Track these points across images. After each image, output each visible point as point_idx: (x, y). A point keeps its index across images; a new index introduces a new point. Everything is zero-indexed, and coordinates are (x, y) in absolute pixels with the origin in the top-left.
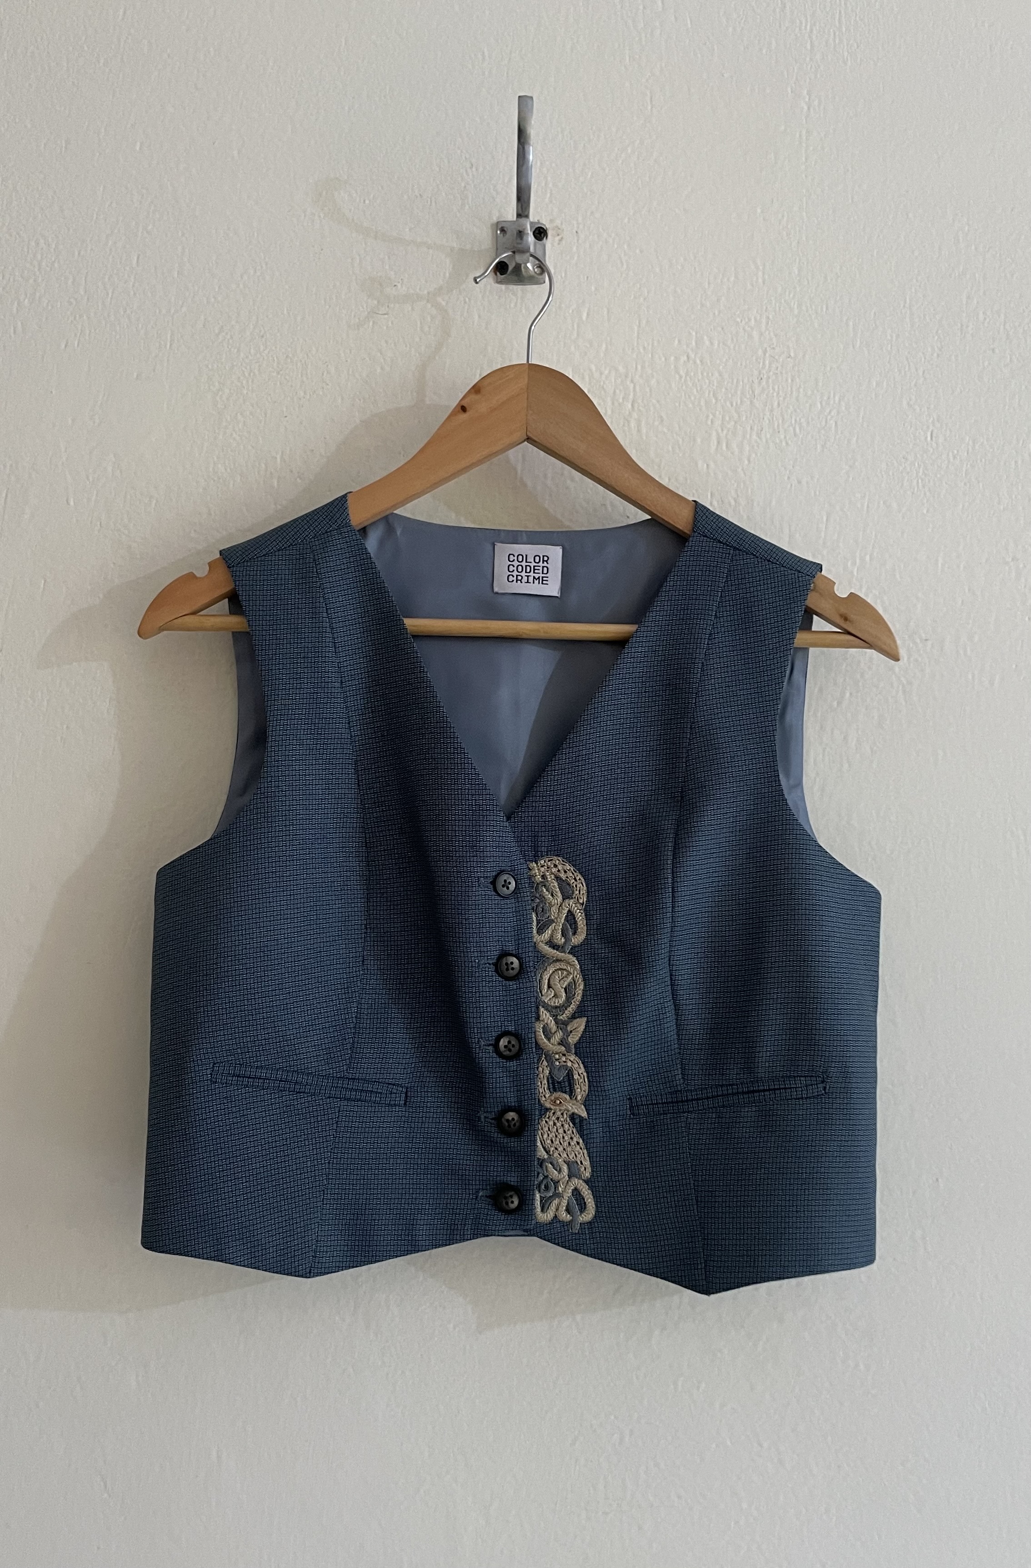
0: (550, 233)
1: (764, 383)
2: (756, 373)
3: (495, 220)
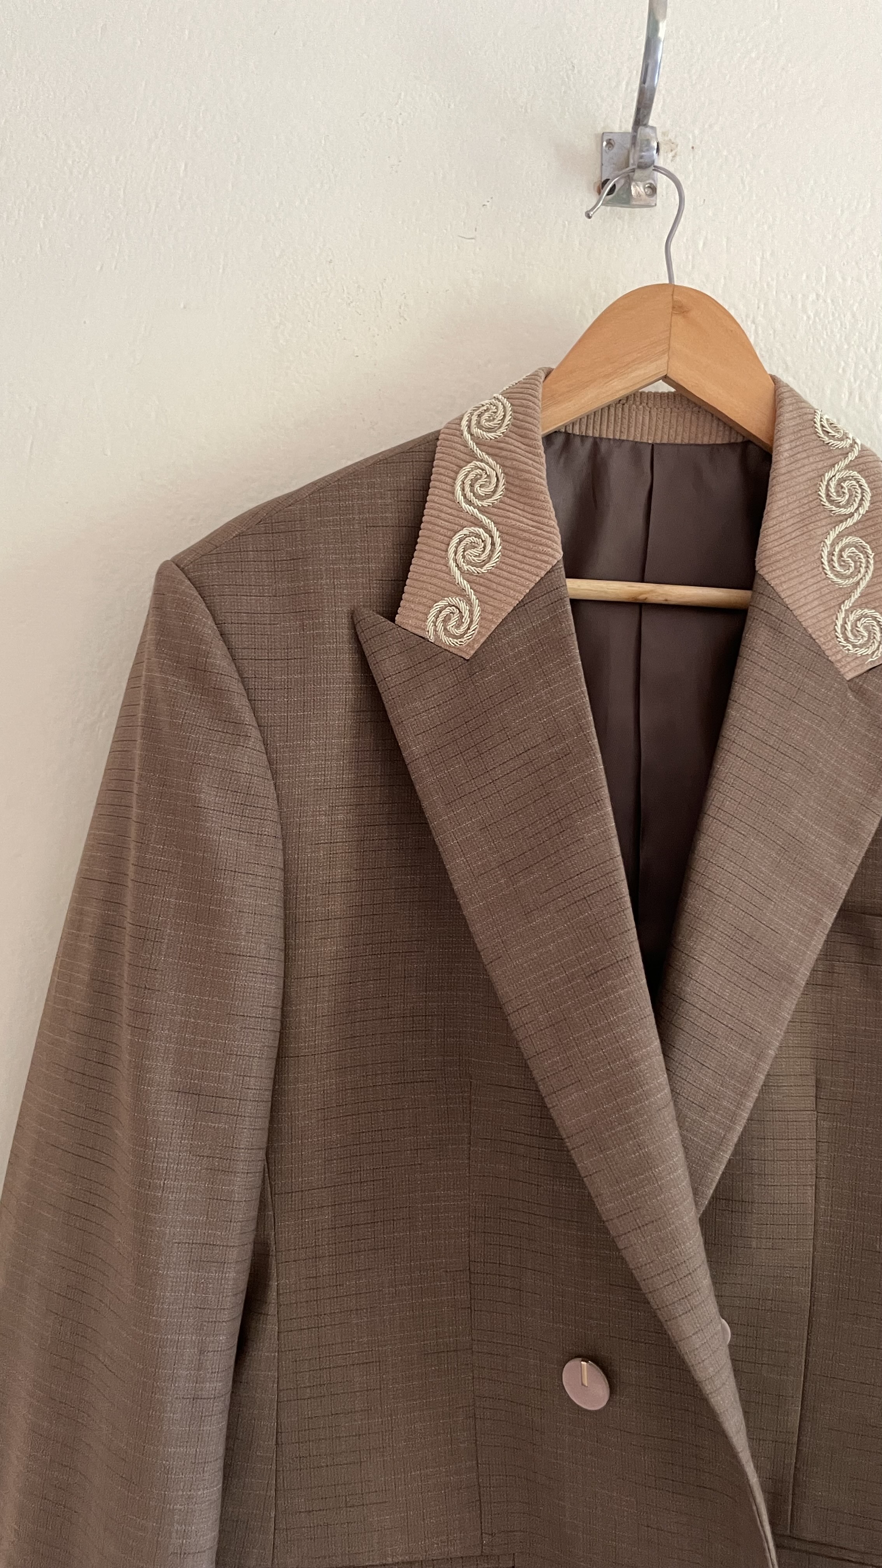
0: (662, 148)
3: (600, 131)
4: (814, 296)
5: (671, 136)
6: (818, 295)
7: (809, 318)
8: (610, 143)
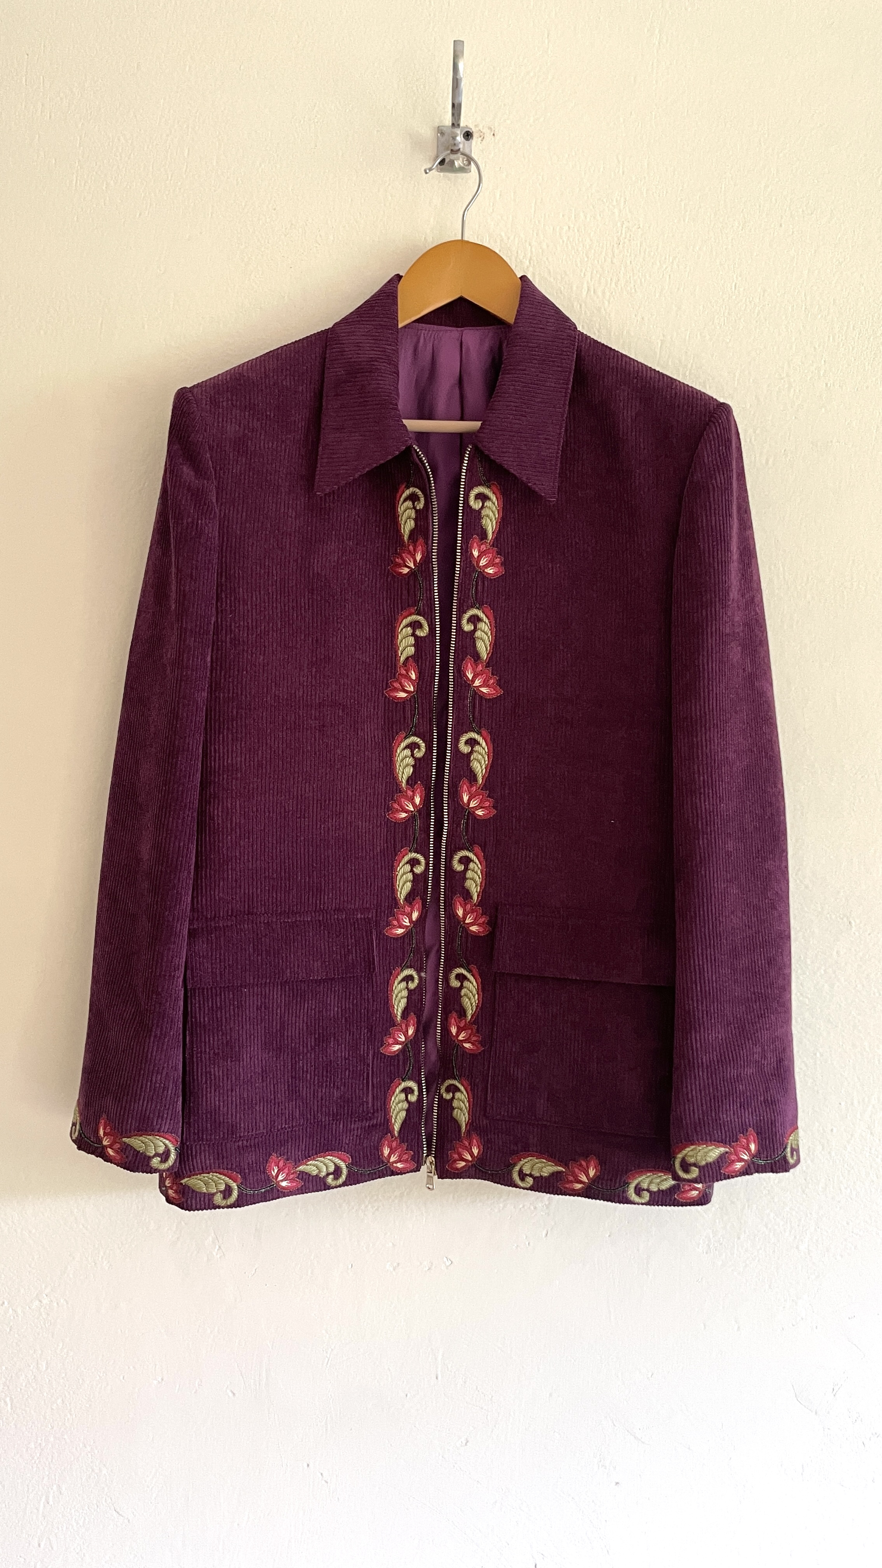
0: (475, 135)
1: (621, 246)
2: (616, 239)
3: (437, 125)
4: (567, 227)
5: (481, 127)
6: (569, 227)
7: (563, 242)
8: (442, 134)
